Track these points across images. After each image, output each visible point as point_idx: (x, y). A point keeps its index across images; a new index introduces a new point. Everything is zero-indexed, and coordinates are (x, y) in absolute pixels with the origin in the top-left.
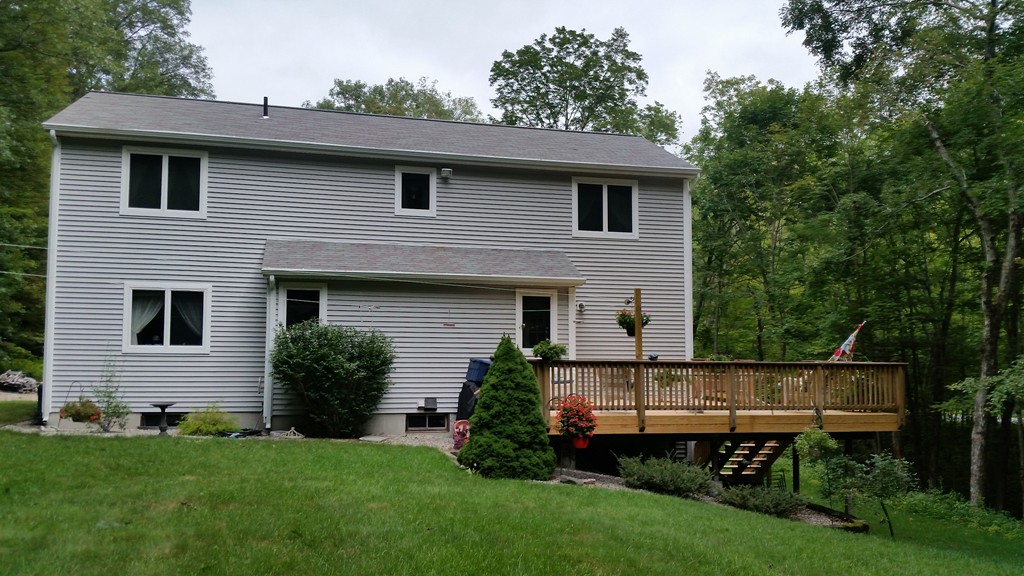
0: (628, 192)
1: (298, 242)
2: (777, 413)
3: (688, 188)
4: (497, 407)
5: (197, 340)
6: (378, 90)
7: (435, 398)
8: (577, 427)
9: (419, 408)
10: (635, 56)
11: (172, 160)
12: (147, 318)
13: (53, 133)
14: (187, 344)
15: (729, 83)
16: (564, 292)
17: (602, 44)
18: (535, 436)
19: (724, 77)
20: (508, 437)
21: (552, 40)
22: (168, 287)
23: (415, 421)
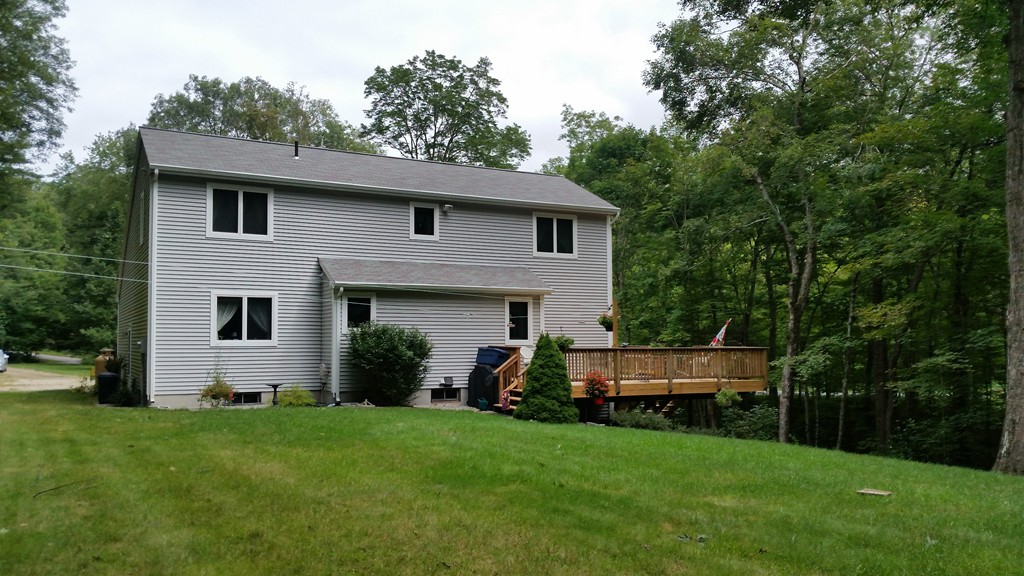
0: (570, 223)
1: (341, 260)
2: (693, 381)
3: (609, 223)
4: (546, 380)
5: (267, 335)
6: (235, 88)
7: (451, 377)
8: (600, 391)
9: (441, 385)
10: (495, 82)
11: (246, 195)
12: (227, 318)
13: (157, 171)
14: (259, 339)
15: (581, 116)
16: (537, 298)
17: (470, 70)
18: (568, 397)
19: (577, 110)
20: (554, 398)
21: (424, 61)
22: (245, 294)
23: (439, 394)
